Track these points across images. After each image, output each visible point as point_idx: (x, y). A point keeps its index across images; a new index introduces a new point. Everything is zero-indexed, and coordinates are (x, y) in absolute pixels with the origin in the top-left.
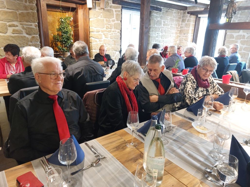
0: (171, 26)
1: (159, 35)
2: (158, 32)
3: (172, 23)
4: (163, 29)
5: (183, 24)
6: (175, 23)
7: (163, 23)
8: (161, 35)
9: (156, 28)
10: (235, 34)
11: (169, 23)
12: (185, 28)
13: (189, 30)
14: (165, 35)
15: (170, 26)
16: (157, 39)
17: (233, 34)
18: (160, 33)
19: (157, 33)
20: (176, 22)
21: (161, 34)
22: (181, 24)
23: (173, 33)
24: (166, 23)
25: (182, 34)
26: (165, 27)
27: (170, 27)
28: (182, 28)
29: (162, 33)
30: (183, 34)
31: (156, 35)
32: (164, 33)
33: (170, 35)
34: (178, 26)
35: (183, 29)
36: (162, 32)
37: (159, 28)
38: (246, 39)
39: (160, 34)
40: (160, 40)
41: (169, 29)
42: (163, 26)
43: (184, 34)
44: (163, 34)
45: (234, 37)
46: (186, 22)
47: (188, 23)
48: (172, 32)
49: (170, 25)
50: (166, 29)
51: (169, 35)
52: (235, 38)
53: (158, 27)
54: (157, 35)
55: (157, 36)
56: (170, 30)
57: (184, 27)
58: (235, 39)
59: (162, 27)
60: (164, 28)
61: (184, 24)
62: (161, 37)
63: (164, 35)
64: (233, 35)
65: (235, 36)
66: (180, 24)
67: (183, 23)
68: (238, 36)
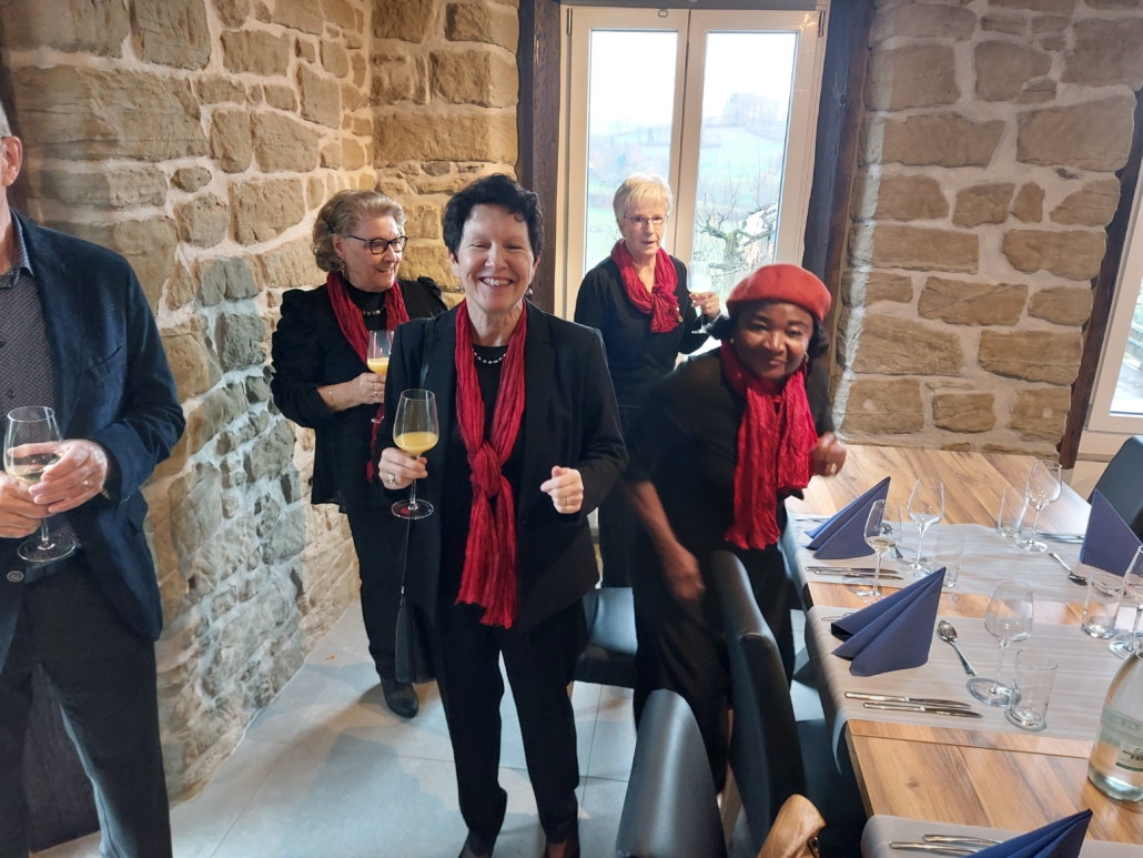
0: (300, 68)
1: (203, 191)
2: (185, 163)
3: (302, 37)
4: (231, 105)
5: (400, 60)
6: (326, 36)
7: (214, 25)
8: (225, 199)
9: (140, 85)
10: (952, 173)
11: (276, 30)
12: (437, 107)
13: (479, 124)
14: (270, 184)
15: (291, 70)
16: (186, 254)
17: (936, 173)
18: (205, 162)
19: (167, 168)
20: (333, 25)
21: (217, 185)
22: (376, 60)
23: (328, 159)
24: (252, 24)
25: (411, 171)
26: (249, 79)
27: (288, 82)
28: (396, 95)
29: (229, 164)
30: (417, 165)
31: (158, 202)
32: (253, 172)
33: (312, 182)
34: (351, 75)
35: (407, 110)
36: (227, 158)
37: (178, 89)
38: (1046, 216)
39: (205, 179)
40: (231, 270)
41: (289, 114)
42: (224, 73)
43: (429, 171)
44: (238, 178)
45: (942, 200)
46: (436, 39)
47: (460, 47)
48: (322, 143)
49: (293, 61)
50: (263, 108)
51: (304, 178)
52: (951, 213)
53: (162, 71)
54: (174, 197)
55: (183, 211)
56: (295, 117)
57: (421, 91)
58: (956, 221)
59: (219, 81)
60: (237, 88)
61: (409, 59)
62: (229, 217)
63: (255, 188)
64: (934, 186)
65: (949, 194)
66: (365, 53)
67: (401, 48)
68: (978, 191)
